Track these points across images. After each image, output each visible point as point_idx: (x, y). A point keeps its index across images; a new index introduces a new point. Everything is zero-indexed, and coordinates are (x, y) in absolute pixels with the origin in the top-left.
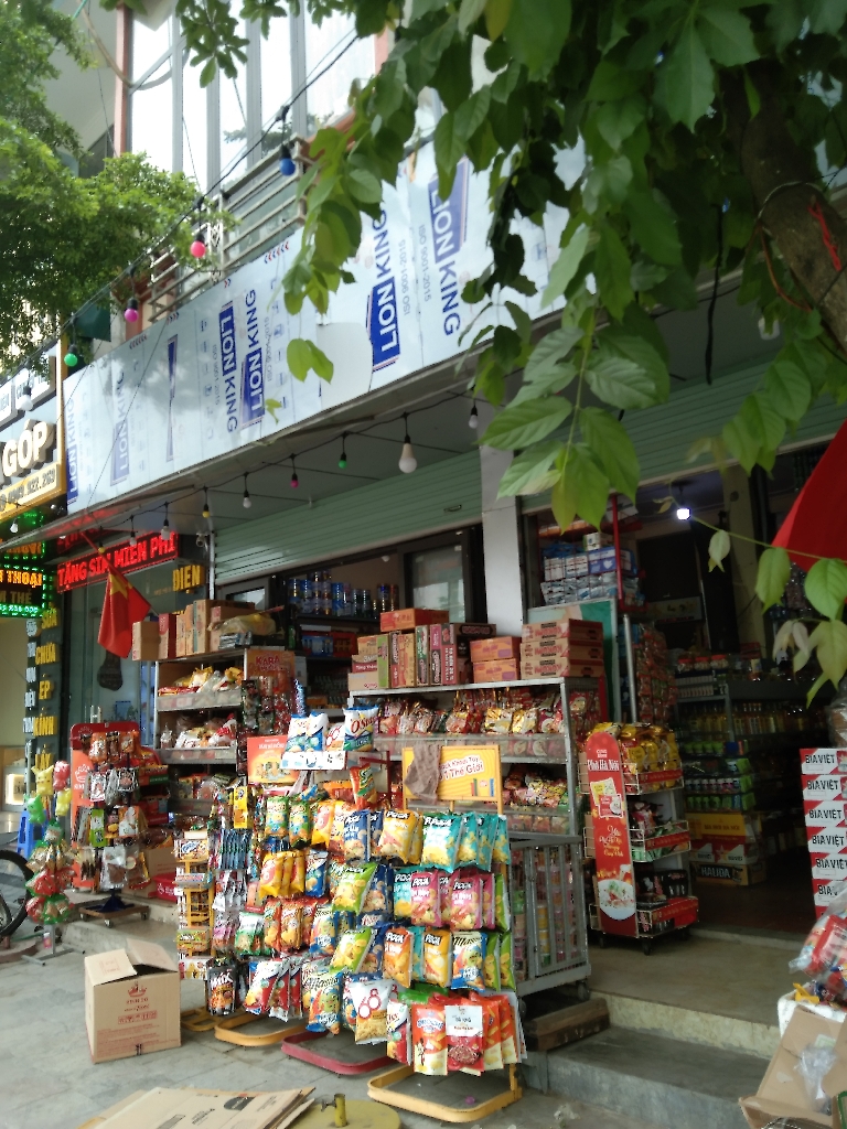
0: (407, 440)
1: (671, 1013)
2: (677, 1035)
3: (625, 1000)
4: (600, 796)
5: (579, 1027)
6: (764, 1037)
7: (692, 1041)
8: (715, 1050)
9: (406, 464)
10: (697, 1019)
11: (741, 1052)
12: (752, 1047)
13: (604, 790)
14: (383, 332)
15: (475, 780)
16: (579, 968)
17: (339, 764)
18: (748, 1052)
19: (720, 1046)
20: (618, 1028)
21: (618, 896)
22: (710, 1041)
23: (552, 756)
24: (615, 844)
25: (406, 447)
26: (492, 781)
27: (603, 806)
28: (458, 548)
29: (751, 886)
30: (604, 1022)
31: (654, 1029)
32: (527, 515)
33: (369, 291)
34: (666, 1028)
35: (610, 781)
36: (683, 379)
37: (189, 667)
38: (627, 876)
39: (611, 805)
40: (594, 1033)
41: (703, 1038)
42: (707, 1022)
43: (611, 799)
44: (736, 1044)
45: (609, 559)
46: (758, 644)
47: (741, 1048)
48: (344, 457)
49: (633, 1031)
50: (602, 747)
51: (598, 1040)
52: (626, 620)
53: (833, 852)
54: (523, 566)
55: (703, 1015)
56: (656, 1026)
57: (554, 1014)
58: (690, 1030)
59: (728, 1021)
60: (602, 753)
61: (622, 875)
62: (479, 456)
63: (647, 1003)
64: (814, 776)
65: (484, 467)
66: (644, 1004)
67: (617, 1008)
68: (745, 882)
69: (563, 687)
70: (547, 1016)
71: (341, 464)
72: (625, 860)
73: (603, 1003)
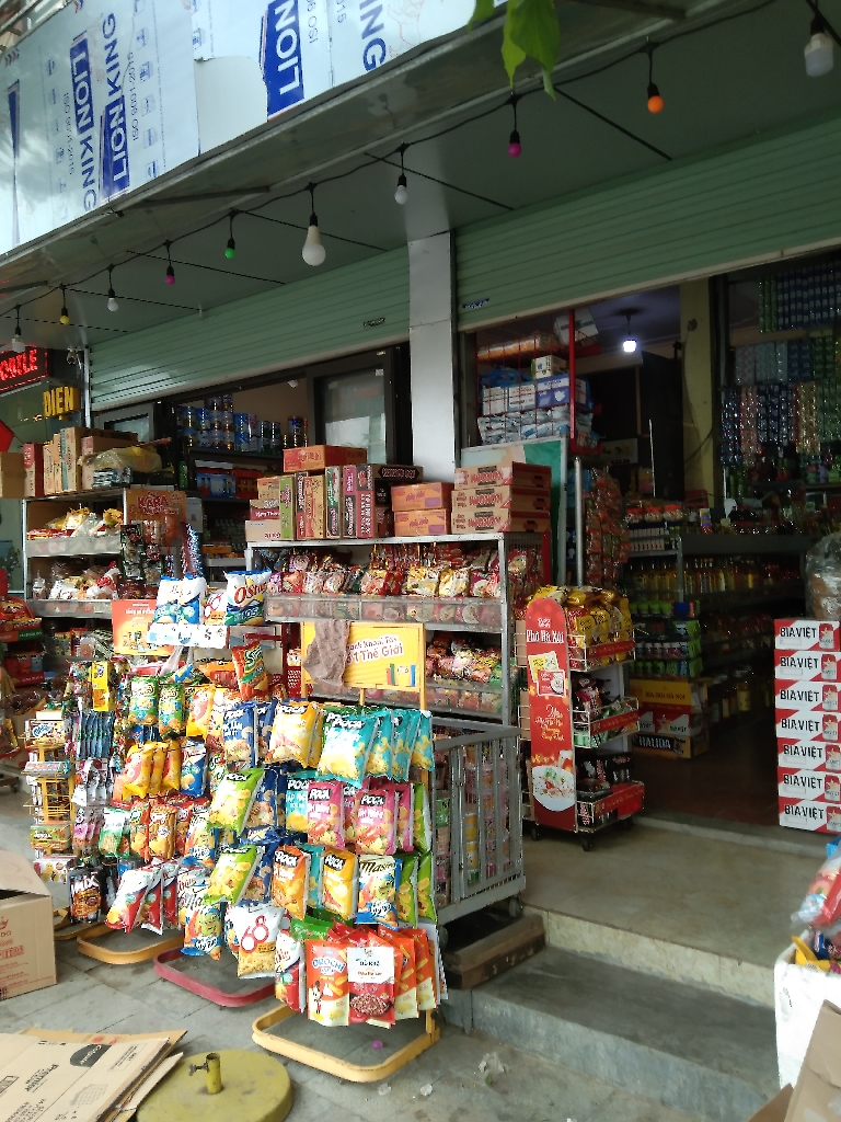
0: (314, 221)
1: (620, 938)
2: (626, 963)
3: (564, 918)
4: (539, 672)
5: (510, 954)
6: (733, 974)
7: (645, 971)
8: (672, 984)
9: (312, 254)
10: (653, 947)
11: (702, 987)
12: (717, 983)
13: (545, 666)
14: (281, 68)
15: (392, 666)
16: (513, 882)
17: (219, 642)
18: (712, 989)
19: (679, 979)
20: (556, 950)
21: (556, 786)
22: (666, 973)
23: (485, 624)
24: (555, 726)
25: (312, 230)
26: (413, 667)
27: (542, 683)
28: (379, 372)
29: (694, 758)
30: (539, 943)
31: (598, 954)
32: (464, 332)
33: (263, 11)
34: (614, 955)
35: (552, 655)
36: (669, 159)
37: (64, 506)
38: (567, 763)
39: (553, 683)
40: (528, 957)
41: (658, 969)
42: (664, 950)
43: (551, 676)
44: (698, 979)
45: (561, 389)
46: (706, 493)
47: (704, 983)
48: (231, 244)
49: (574, 954)
50: (544, 615)
51: (531, 967)
52: (577, 464)
53: (805, 739)
54: (457, 398)
55: (661, 943)
56: (602, 951)
57: (480, 943)
58: (643, 959)
59: (690, 952)
60: (544, 623)
61: (561, 762)
62: (407, 255)
63: (592, 925)
64: (790, 652)
65: (413, 270)
66: (588, 924)
67: (555, 927)
68: (687, 754)
69: (501, 545)
70: (475, 945)
71: (228, 254)
72: (567, 748)
73: (539, 919)
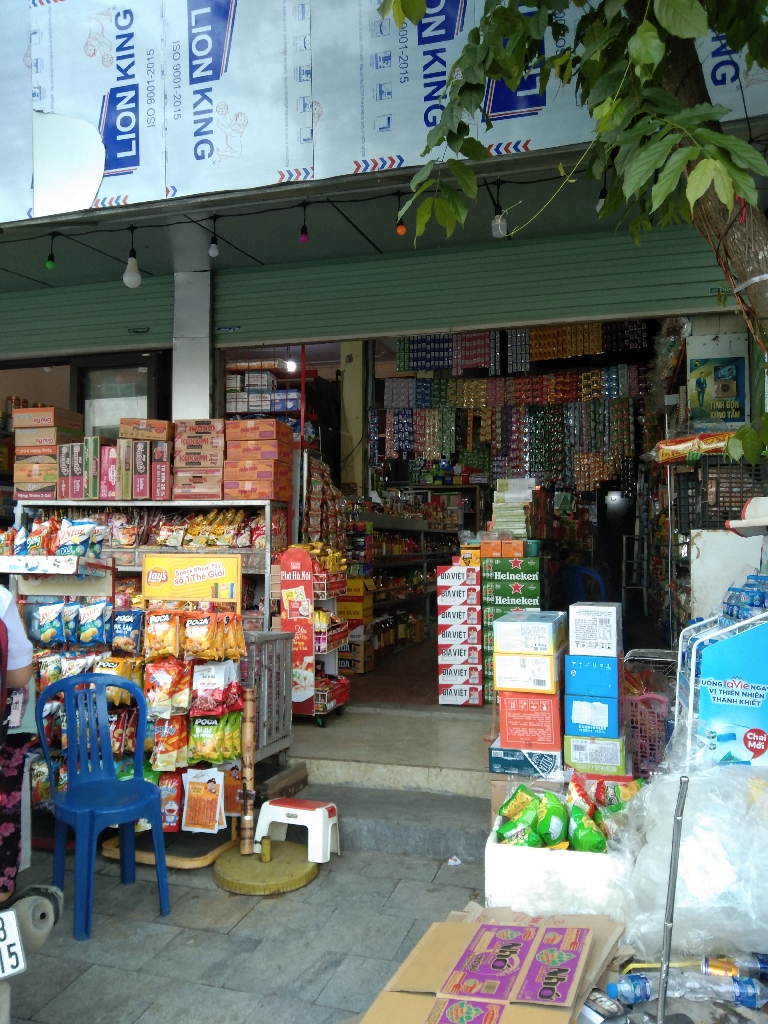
0: (133, 254)
1: (363, 768)
2: (367, 784)
3: (322, 762)
4: (290, 602)
5: (291, 786)
6: (436, 778)
7: (379, 787)
8: (398, 792)
9: (131, 278)
10: (385, 770)
11: (417, 791)
12: (426, 786)
13: (295, 596)
14: (119, 138)
15: (216, 585)
16: (286, 739)
18: (423, 790)
19: (402, 788)
20: (314, 785)
21: (304, 685)
22: (393, 786)
23: (252, 567)
24: (301, 640)
25: (131, 261)
26: (232, 585)
27: (292, 610)
28: (143, 370)
29: (365, 673)
30: (304, 782)
31: (347, 782)
32: (219, 349)
33: (106, 92)
34: (357, 781)
35: (301, 589)
38: (309, 665)
39: (300, 609)
40: (299, 790)
41: (387, 784)
42: (393, 772)
43: (300, 604)
44: (414, 785)
47: (418, 788)
48: (51, 258)
49: (329, 786)
50: (296, 560)
51: (304, 793)
52: (305, 455)
53: (456, 643)
55: (390, 767)
56: (349, 780)
57: (276, 777)
58: (377, 780)
59: (409, 769)
60: (296, 566)
61: (304, 665)
62: (173, 282)
63: (342, 763)
64: (447, 588)
65: (178, 294)
66: (339, 763)
67: (315, 769)
68: (361, 671)
69: (268, 510)
70: (273, 779)
71: (49, 265)
72: (309, 653)
73: (303, 766)
